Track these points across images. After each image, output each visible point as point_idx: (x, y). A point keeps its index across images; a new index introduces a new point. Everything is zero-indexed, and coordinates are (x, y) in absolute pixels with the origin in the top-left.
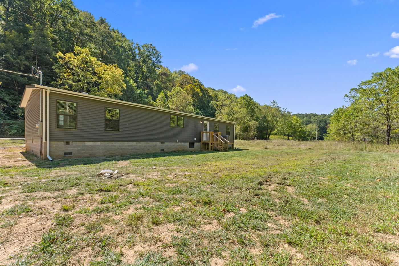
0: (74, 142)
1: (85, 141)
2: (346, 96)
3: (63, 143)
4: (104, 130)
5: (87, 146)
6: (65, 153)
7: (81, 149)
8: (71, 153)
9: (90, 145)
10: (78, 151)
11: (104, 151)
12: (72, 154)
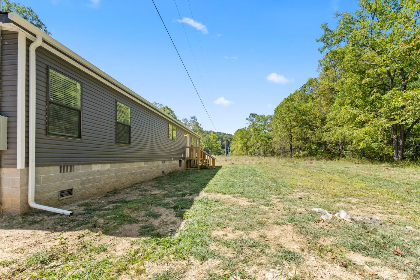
0: (75, 167)
1: (91, 164)
2: (247, 119)
3: (58, 168)
4: (114, 142)
5: (94, 173)
6: (61, 192)
7: (85, 180)
8: (71, 190)
9: (98, 171)
10: (81, 184)
11: (114, 180)
12: (74, 192)
